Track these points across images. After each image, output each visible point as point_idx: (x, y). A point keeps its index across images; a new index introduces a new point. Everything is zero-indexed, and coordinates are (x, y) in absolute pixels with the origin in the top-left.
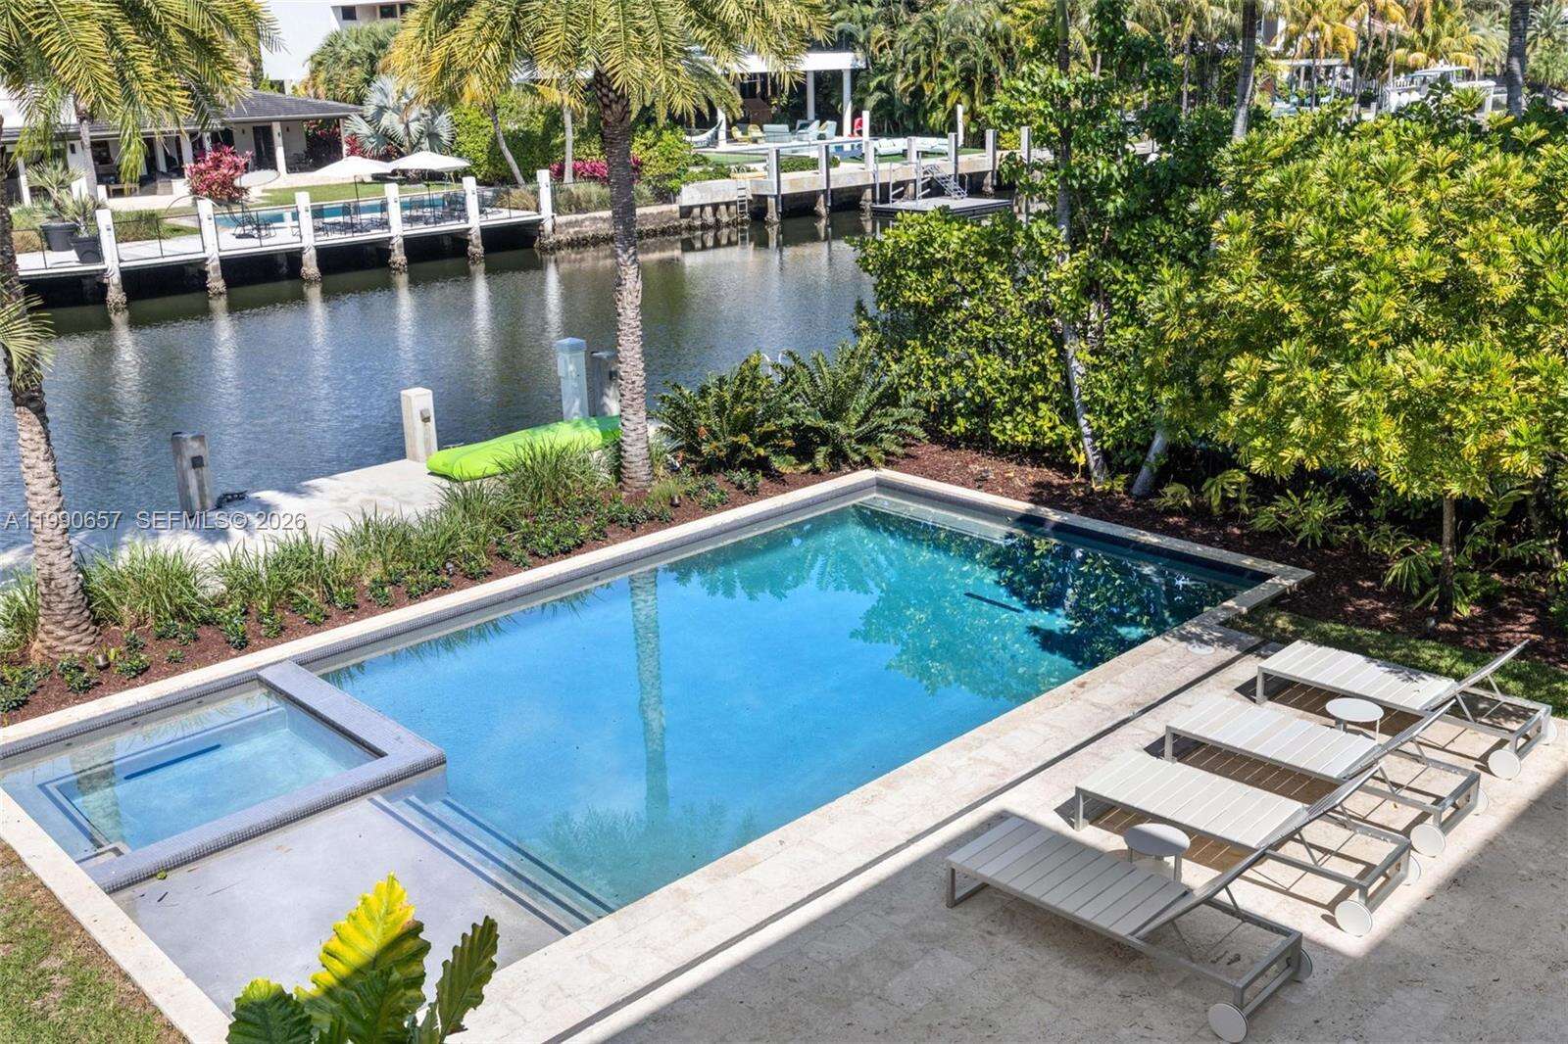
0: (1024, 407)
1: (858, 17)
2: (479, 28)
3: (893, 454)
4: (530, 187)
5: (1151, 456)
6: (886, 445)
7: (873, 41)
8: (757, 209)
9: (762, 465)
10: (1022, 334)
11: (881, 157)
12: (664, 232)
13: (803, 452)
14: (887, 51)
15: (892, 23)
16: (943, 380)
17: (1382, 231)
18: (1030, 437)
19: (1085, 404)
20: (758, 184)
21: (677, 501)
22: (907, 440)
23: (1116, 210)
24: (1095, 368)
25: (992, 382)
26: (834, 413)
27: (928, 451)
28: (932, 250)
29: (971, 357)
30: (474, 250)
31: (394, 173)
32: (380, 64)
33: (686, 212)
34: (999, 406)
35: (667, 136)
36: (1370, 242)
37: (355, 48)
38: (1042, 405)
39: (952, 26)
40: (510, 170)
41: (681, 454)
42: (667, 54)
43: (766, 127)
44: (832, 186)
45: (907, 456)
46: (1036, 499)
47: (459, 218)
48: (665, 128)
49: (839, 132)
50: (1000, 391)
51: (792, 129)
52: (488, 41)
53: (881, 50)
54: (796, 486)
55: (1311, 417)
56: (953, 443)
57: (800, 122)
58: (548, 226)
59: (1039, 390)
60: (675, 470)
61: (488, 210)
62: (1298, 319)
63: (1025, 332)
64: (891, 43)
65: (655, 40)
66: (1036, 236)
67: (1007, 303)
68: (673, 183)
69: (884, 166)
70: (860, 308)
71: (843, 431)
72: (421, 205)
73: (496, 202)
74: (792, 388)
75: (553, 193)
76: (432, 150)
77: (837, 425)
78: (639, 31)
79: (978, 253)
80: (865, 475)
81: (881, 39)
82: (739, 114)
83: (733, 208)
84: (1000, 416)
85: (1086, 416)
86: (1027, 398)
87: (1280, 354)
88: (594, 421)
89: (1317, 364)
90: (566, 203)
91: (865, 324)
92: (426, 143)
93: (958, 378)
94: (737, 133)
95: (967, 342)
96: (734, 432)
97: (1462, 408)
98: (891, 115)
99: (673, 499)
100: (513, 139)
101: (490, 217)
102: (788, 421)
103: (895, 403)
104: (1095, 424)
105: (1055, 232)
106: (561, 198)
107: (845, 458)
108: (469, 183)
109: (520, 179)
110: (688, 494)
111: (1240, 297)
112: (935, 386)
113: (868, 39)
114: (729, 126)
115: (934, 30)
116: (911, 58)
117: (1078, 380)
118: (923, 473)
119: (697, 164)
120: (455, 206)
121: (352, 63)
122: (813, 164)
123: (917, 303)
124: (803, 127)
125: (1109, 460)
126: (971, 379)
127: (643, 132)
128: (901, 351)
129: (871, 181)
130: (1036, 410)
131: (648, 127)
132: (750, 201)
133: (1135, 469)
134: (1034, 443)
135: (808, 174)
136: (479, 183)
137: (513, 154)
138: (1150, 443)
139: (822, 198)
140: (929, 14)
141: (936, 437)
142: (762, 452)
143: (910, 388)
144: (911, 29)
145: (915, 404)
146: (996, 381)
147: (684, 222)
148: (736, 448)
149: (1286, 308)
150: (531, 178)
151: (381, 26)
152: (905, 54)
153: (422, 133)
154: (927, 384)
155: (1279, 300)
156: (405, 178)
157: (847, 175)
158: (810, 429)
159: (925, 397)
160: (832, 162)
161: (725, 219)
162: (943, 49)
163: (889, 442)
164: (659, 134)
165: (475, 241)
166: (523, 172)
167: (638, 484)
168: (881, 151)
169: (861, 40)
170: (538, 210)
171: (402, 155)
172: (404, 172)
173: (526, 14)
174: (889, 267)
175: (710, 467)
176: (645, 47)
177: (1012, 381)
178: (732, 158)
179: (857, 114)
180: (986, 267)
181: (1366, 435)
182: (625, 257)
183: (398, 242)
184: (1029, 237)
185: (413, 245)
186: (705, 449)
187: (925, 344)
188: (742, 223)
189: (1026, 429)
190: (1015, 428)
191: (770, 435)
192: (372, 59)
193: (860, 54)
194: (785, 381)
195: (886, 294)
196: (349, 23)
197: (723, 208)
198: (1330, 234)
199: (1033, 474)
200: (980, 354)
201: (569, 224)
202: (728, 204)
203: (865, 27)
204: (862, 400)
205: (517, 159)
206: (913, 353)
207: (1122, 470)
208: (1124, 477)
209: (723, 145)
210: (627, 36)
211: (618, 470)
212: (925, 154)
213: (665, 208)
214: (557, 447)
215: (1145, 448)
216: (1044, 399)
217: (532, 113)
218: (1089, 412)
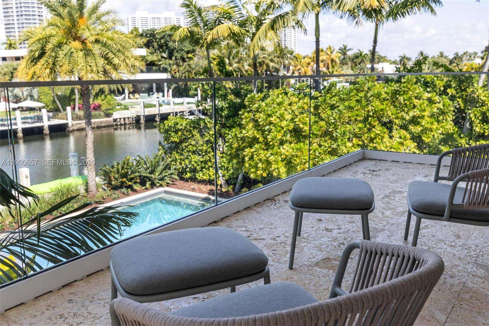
0: (206, 169)
1: (168, 63)
2: (43, 65)
3: (169, 184)
4: (65, 113)
5: (239, 181)
6: (166, 181)
7: (173, 70)
8: (138, 120)
9: (130, 187)
10: (204, 149)
11: (175, 104)
12: (108, 126)
13: (143, 183)
14: (177, 73)
15: (178, 66)
16: (183, 163)
17: (278, 117)
18: (208, 177)
19: (220, 167)
20: (138, 112)
21: (104, 198)
22: (173, 180)
23: (225, 114)
24: (222, 157)
25: (196, 162)
26: (152, 172)
27: (180, 183)
28: (178, 126)
29: (190, 156)
30: (46, 132)
31: (19, 108)
32: (14, 75)
33: (115, 120)
34: (198, 169)
35: (109, 97)
36: (275, 120)
37: (6, 70)
38: (210, 168)
39: (196, 66)
40: (58, 107)
41: (106, 185)
42: (98, 72)
43: (141, 94)
44: (161, 112)
45: (173, 184)
46: (209, 194)
47: (40, 122)
48: (108, 94)
49: (163, 96)
50: (198, 165)
51: (149, 95)
52: (46, 68)
53: (175, 73)
54: (140, 192)
55: (263, 163)
56: (187, 180)
57: (151, 93)
58: (70, 125)
59: (210, 164)
60: (104, 190)
61: (51, 119)
62: (261, 139)
63: (205, 148)
64: (178, 71)
65: (95, 69)
66: (207, 122)
67: (199, 140)
68: (111, 112)
69: (176, 107)
70: (160, 143)
71: (153, 177)
72: (27, 118)
73: (54, 117)
74: (139, 165)
75: (72, 114)
76: (31, 100)
77: (152, 175)
78: (90, 66)
79: (190, 127)
80: (161, 189)
81: (175, 70)
82: (131, 90)
83: (130, 119)
84: (198, 172)
85: (220, 171)
86: (207, 166)
87: (255, 147)
88: (80, 177)
89: (264, 150)
90: (76, 118)
91: (161, 147)
92: (29, 98)
93: (187, 162)
94: (131, 96)
95: (189, 151)
96: (122, 178)
97: (296, 159)
98: (179, 91)
99: (103, 197)
100: (59, 98)
101: (51, 122)
102: (138, 174)
103: (170, 169)
104: (223, 173)
105: (211, 121)
106: (74, 116)
107: (155, 185)
108: (44, 111)
109: (62, 110)
110: (108, 196)
111: (247, 134)
112: (181, 164)
113: (171, 70)
114: (129, 94)
115: (190, 67)
116: (184, 75)
117: (218, 161)
118: (178, 188)
119: (118, 105)
120: (40, 119)
121: (5, 74)
122: (155, 106)
123: (175, 141)
124: (152, 94)
125: (228, 182)
126: (190, 162)
127: (101, 95)
128: (171, 155)
129: (172, 111)
130: (209, 169)
131: (102, 94)
132: (135, 117)
133: (235, 185)
134: (209, 179)
135: (153, 109)
136: (48, 111)
137: (59, 102)
138: (238, 177)
139: (157, 116)
140: (189, 63)
141: (182, 179)
142: (130, 183)
143: (174, 165)
144: (184, 67)
145: (175, 169)
146: (197, 162)
147: (114, 123)
148: (122, 183)
149: (258, 136)
150: (65, 110)
151: (15, 63)
152: (182, 74)
153: (27, 95)
154: (178, 164)
155: (256, 134)
156: (22, 109)
157: (165, 109)
158: (145, 177)
159: (178, 167)
160: (160, 105)
161: (127, 122)
162: (193, 73)
163: (168, 180)
164: (106, 96)
165: (46, 129)
166: (63, 107)
167: (93, 193)
168: (176, 102)
169: (169, 70)
170: (67, 120)
171: (21, 102)
172: (22, 108)
173: (57, 61)
174: (167, 131)
175: (115, 188)
176: (92, 71)
177: (202, 162)
178: (129, 104)
179: (168, 91)
180: (193, 131)
181: (276, 166)
182: (88, 128)
183: (20, 130)
184: (204, 122)
185: (25, 131)
186: (113, 183)
187: (177, 153)
188: (133, 123)
189: (207, 175)
190: (203, 175)
191: (133, 179)
192: (12, 73)
193: (169, 74)
194: (137, 164)
195: (166, 139)
196: (4, 62)
197: (127, 119)
198: (266, 118)
199: (209, 187)
200: (192, 155)
201: (77, 124)
202: (128, 118)
203: (170, 66)
204: (160, 168)
205: (61, 104)
206: (174, 155)
207: (231, 184)
208: (232, 186)
209: (127, 100)
210: (86, 67)
211: (87, 190)
212: (188, 103)
213: (108, 119)
214: (68, 184)
215: (237, 178)
216: (211, 167)
217: (65, 90)
218: (221, 169)
